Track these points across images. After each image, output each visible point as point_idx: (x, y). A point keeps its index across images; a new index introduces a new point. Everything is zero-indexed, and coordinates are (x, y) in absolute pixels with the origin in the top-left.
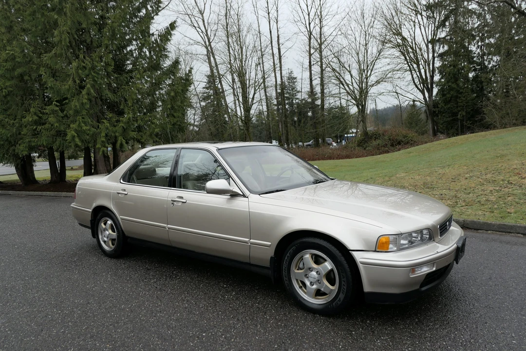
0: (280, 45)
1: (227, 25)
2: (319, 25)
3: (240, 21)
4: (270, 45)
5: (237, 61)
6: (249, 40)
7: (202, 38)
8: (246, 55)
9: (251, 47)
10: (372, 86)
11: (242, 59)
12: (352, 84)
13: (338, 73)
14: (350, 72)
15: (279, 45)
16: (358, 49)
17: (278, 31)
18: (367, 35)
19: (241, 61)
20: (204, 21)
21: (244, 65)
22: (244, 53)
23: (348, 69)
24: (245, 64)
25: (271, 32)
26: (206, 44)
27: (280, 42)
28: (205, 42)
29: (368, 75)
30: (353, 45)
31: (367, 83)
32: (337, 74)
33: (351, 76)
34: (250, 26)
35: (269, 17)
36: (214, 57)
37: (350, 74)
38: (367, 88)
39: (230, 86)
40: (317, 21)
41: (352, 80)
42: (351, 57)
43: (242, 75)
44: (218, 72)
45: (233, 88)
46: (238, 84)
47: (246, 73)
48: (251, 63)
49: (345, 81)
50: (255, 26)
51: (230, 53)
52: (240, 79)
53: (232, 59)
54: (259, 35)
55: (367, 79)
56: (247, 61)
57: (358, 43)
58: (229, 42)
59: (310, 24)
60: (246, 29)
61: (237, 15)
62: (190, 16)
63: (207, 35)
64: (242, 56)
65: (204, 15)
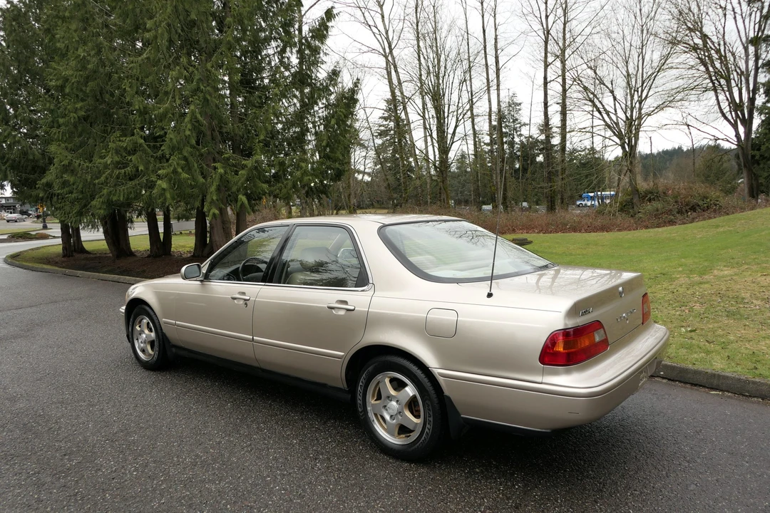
0: (499, 52)
1: (418, 23)
2: (562, 19)
3: (437, 16)
4: (483, 52)
5: (432, 76)
6: (451, 43)
7: (380, 43)
8: (445, 67)
9: (453, 55)
10: (649, 115)
11: (439, 72)
12: (616, 111)
13: (593, 93)
14: (612, 92)
15: (496, 50)
16: (627, 55)
17: (496, 30)
18: (645, 32)
19: (437, 76)
20: (383, 17)
21: (441, 81)
22: (442, 64)
23: (610, 86)
24: (443, 81)
25: (484, 31)
26: (385, 52)
27: (499, 46)
28: (384, 49)
29: (644, 96)
30: (619, 48)
31: (640, 109)
32: (591, 96)
33: (615, 99)
34: (453, 22)
35: (483, 8)
36: (396, 71)
37: (613, 95)
38: (640, 118)
39: (419, 114)
40: (560, 12)
41: (615, 105)
42: (615, 68)
43: (437, 97)
44: (402, 93)
45: (424, 117)
46: (432, 112)
47: (444, 95)
48: (453, 79)
49: (603, 106)
50: (461, 23)
51: (420, 64)
52: (434, 103)
53: (422, 73)
54: (466, 37)
55: (640, 103)
56: (447, 76)
57: (627, 45)
58: (419, 46)
59: (547, 17)
60: (446, 27)
61: (434, 7)
62: (363, 10)
63: (387, 39)
64: (439, 69)
65: (383, 7)
